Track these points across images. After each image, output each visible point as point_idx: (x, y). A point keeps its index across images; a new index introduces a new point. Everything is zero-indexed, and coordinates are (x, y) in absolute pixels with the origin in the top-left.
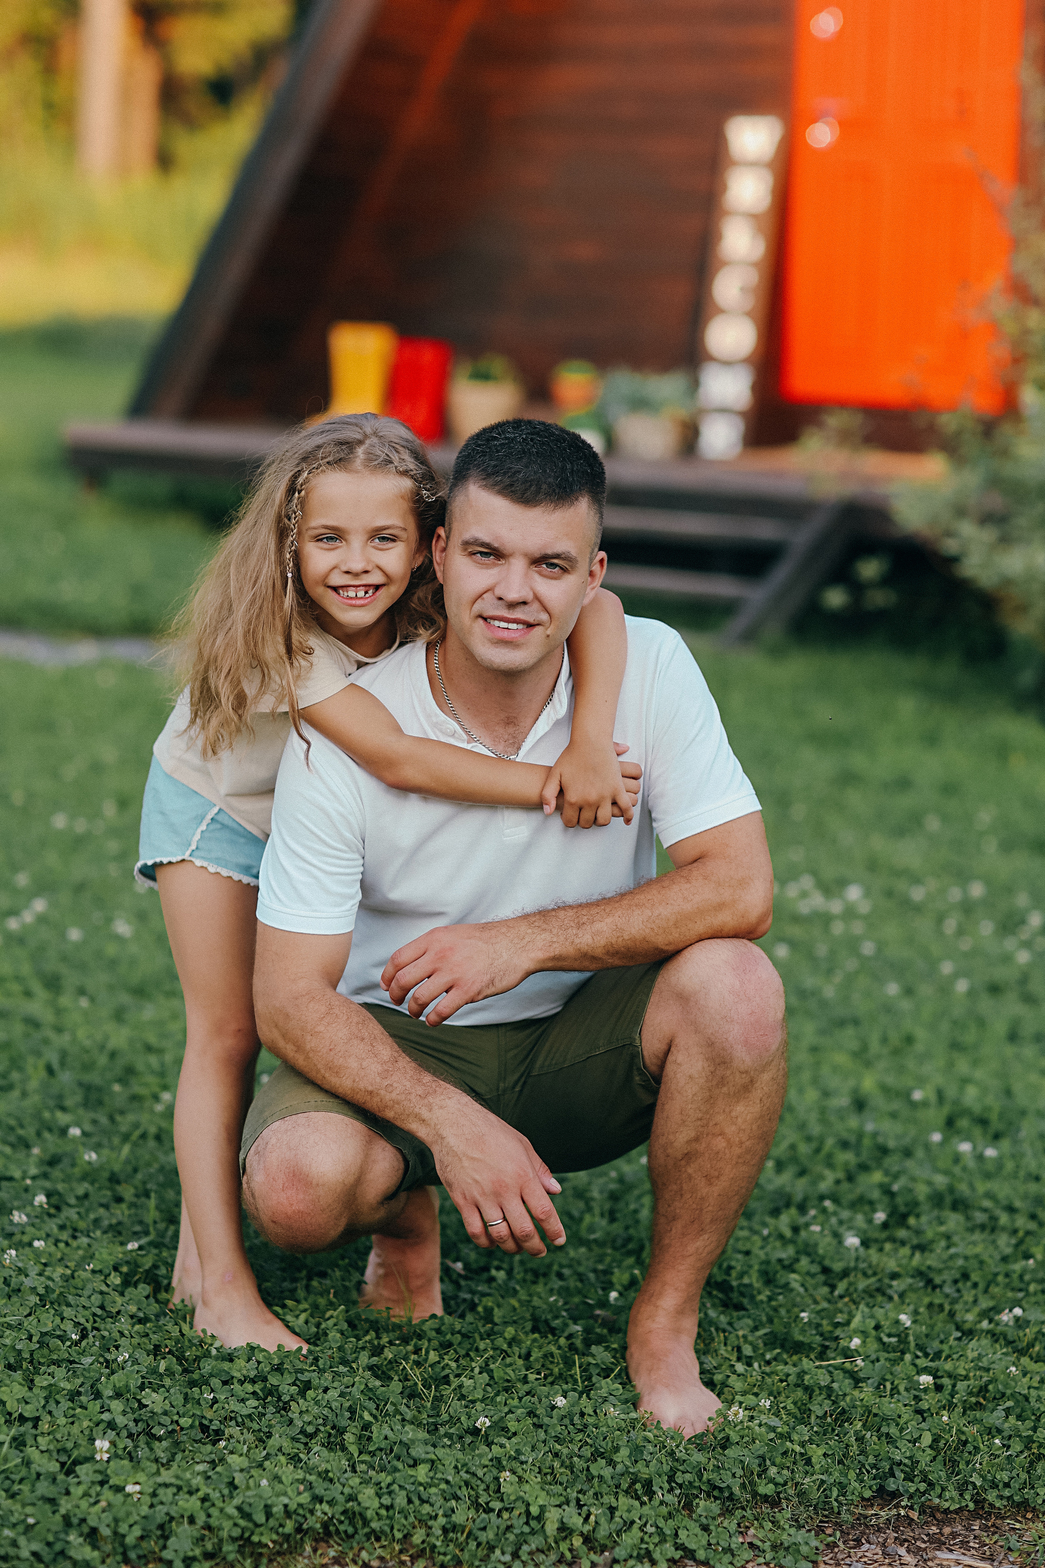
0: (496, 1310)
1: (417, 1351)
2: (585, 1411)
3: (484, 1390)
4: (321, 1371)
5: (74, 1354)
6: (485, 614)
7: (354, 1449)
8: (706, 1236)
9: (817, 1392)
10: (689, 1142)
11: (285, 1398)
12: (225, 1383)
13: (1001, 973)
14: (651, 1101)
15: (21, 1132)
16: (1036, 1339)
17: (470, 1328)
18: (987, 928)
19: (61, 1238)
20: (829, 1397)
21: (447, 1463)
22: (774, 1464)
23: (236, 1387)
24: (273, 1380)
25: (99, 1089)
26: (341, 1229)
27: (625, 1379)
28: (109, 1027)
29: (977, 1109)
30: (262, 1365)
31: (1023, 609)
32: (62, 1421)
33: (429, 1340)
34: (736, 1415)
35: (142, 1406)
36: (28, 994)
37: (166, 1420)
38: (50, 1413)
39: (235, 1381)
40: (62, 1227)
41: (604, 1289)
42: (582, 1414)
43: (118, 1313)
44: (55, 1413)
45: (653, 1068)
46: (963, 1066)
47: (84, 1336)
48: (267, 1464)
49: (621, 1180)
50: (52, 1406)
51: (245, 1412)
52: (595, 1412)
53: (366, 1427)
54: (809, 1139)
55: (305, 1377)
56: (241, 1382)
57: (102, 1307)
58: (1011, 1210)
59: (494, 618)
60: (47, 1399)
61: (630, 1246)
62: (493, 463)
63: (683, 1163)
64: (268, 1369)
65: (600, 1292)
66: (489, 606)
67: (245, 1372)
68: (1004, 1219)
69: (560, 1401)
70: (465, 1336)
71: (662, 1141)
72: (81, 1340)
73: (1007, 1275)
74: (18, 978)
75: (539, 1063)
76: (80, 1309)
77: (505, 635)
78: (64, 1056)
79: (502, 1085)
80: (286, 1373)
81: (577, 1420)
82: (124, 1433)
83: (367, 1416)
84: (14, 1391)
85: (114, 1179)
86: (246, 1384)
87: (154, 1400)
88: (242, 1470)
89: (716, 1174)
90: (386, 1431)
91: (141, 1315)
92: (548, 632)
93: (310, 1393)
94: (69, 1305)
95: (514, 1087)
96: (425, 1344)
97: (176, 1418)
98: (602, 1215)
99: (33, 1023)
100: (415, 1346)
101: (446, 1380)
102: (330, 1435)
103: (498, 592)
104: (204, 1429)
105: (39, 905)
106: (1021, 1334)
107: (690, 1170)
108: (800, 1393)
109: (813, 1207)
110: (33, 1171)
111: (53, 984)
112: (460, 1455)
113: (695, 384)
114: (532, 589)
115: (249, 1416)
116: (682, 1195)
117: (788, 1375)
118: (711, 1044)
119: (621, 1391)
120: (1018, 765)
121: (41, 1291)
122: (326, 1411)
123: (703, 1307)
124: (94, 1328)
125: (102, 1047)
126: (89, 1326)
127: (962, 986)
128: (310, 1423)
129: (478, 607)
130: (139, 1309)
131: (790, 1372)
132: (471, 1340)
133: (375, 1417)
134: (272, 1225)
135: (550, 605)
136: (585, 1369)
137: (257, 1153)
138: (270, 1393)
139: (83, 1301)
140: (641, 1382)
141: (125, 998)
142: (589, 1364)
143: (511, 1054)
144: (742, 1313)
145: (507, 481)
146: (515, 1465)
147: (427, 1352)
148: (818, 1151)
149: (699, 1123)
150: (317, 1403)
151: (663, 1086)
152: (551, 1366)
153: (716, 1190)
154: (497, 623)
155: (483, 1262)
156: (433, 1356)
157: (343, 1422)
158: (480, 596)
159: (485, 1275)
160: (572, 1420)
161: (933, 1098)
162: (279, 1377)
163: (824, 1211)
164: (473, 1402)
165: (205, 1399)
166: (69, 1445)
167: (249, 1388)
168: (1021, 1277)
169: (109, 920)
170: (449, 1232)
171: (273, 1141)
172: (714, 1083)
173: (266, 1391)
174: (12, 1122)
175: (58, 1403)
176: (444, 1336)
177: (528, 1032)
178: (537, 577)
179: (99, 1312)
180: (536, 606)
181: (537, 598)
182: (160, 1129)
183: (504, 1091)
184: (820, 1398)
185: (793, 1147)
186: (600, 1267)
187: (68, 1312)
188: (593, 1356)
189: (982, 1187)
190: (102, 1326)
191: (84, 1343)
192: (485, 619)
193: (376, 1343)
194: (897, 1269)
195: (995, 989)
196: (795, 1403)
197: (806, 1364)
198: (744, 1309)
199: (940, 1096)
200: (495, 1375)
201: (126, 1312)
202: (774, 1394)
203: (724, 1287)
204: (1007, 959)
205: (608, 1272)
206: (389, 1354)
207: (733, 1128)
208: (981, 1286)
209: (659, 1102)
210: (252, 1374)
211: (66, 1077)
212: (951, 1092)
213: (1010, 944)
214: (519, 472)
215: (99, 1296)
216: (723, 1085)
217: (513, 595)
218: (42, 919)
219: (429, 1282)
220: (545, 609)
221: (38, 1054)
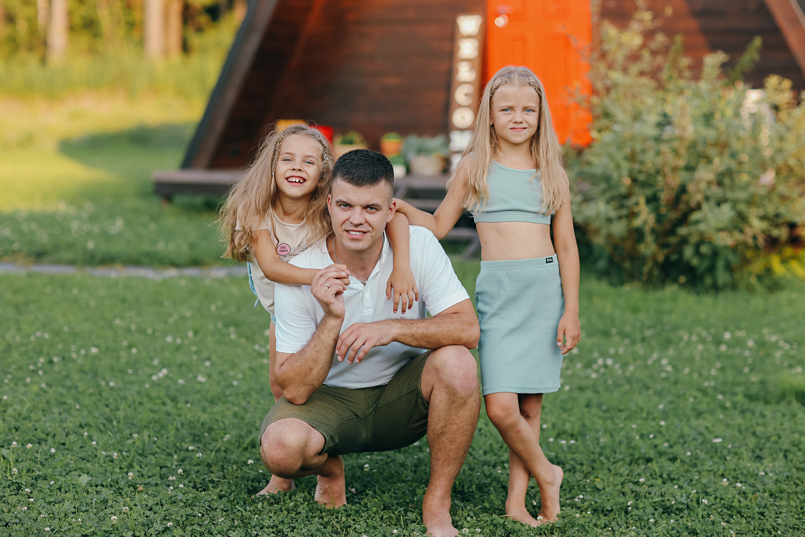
0: (368, 503)
1: (337, 518)
2: (406, 534)
3: (365, 529)
4: (299, 524)
5: (200, 522)
6: (347, 229)
8: (452, 466)
9: (499, 526)
10: (442, 427)
11: (286, 533)
12: (261, 528)
13: (584, 383)
14: (426, 412)
15: (168, 451)
16: (589, 507)
17: (358, 509)
18: (579, 366)
19: (189, 485)
20: (503, 528)
23: (265, 529)
24: (280, 527)
25: (199, 436)
26: (299, 466)
28: (201, 413)
29: (570, 431)
30: (275, 521)
31: (597, 231)
33: (342, 514)
34: (465, 531)
36: (164, 404)
39: (265, 527)
40: (189, 482)
41: (412, 497)
42: (404, 536)
43: (216, 508)
45: (427, 399)
46: (565, 416)
47: (203, 515)
49: (419, 459)
52: (409, 535)
55: (293, 525)
56: (268, 528)
57: (210, 507)
58: (582, 464)
59: (351, 230)
60: (191, 535)
61: (423, 481)
62: (346, 170)
63: (441, 436)
64: (278, 523)
65: (411, 498)
66: (348, 226)
67: (269, 524)
68: (578, 467)
69: (395, 531)
70: (356, 511)
71: (432, 428)
72: (202, 517)
73: (578, 486)
74: (159, 398)
75: (381, 402)
76: (201, 507)
77: (356, 237)
78: (182, 424)
79: (367, 412)
80: (285, 524)
84: (178, 532)
85: (209, 465)
86: (270, 528)
87: (234, 535)
89: (454, 440)
91: (225, 509)
92: (372, 235)
93: (295, 530)
94: (195, 506)
95: (372, 413)
96: (340, 515)
98: (411, 471)
99: (168, 414)
100: (336, 515)
101: (350, 526)
103: (351, 220)
105: (165, 371)
106: (583, 505)
107: (444, 439)
108: (492, 526)
109: (499, 466)
110: (176, 463)
111: (174, 399)
113: (448, 141)
114: (364, 218)
116: (441, 450)
117: (487, 521)
118: (448, 387)
119: (420, 528)
120: (596, 301)
121: (185, 501)
124: (206, 514)
125: (198, 421)
126: (205, 513)
130: (225, 507)
131: (488, 519)
132: (359, 513)
135: (372, 225)
136: (405, 521)
137: (266, 436)
139: (202, 504)
140: (427, 524)
141: (206, 404)
142: (407, 519)
143: (370, 400)
144: (469, 502)
145: (351, 177)
147: (341, 518)
149: (446, 420)
151: (430, 406)
152: (391, 521)
153: (454, 447)
154: (351, 232)
155: (363, 489)
156: (344, 519)
158: (344, 222)
159: (364, 493)
161: (551, 427)
162: (283, 525)
163: (504, 468)
164: (361, 533)
165: (253, 533)
167: (271, 530)
168: (584, 486)
169: (196, 377)
170: (348, 479)
171: (272, 430)
172: (450, 403)
173: (278, 531)
174: (164, 448)
176: (348, 512)
177: (377, 391)
178: (365, 213)
179: (208, 508)
181: (367, 222)
182: (226, 448)
183: (368, 414)
184: (500, 529)
185: (491, 445)
186: (411, 489)
187: (195, 508)
188: (408, 516)
189: (569, 456)
190: (210, 514)
191: (203, 518)
192: (347, 231)
193: (320, 515)
194: (533, 485)
195: (581, 389)
196: (490, 531)
197: (495, 516)
198: (470, 501)
199: (554, 426)
200: (369, 524)
201: (219, 508)
202: (482, 528)
203: (462, 492)
204: (588, 377)
205: (414, 490)
206: (326, 520)
207: (459, 421)
208: (568, 490)
209: (429, 413)
210: (272, 524)
211: (184, 432)
212: (559, 425)
213: (589, 371)
214: (356, 173)
215: (208, 503)
216: (454, 404)
217: (357, 222)
218: (166, 377)
219: (341, 495)
220: (370, 226)
221: (172, 424)
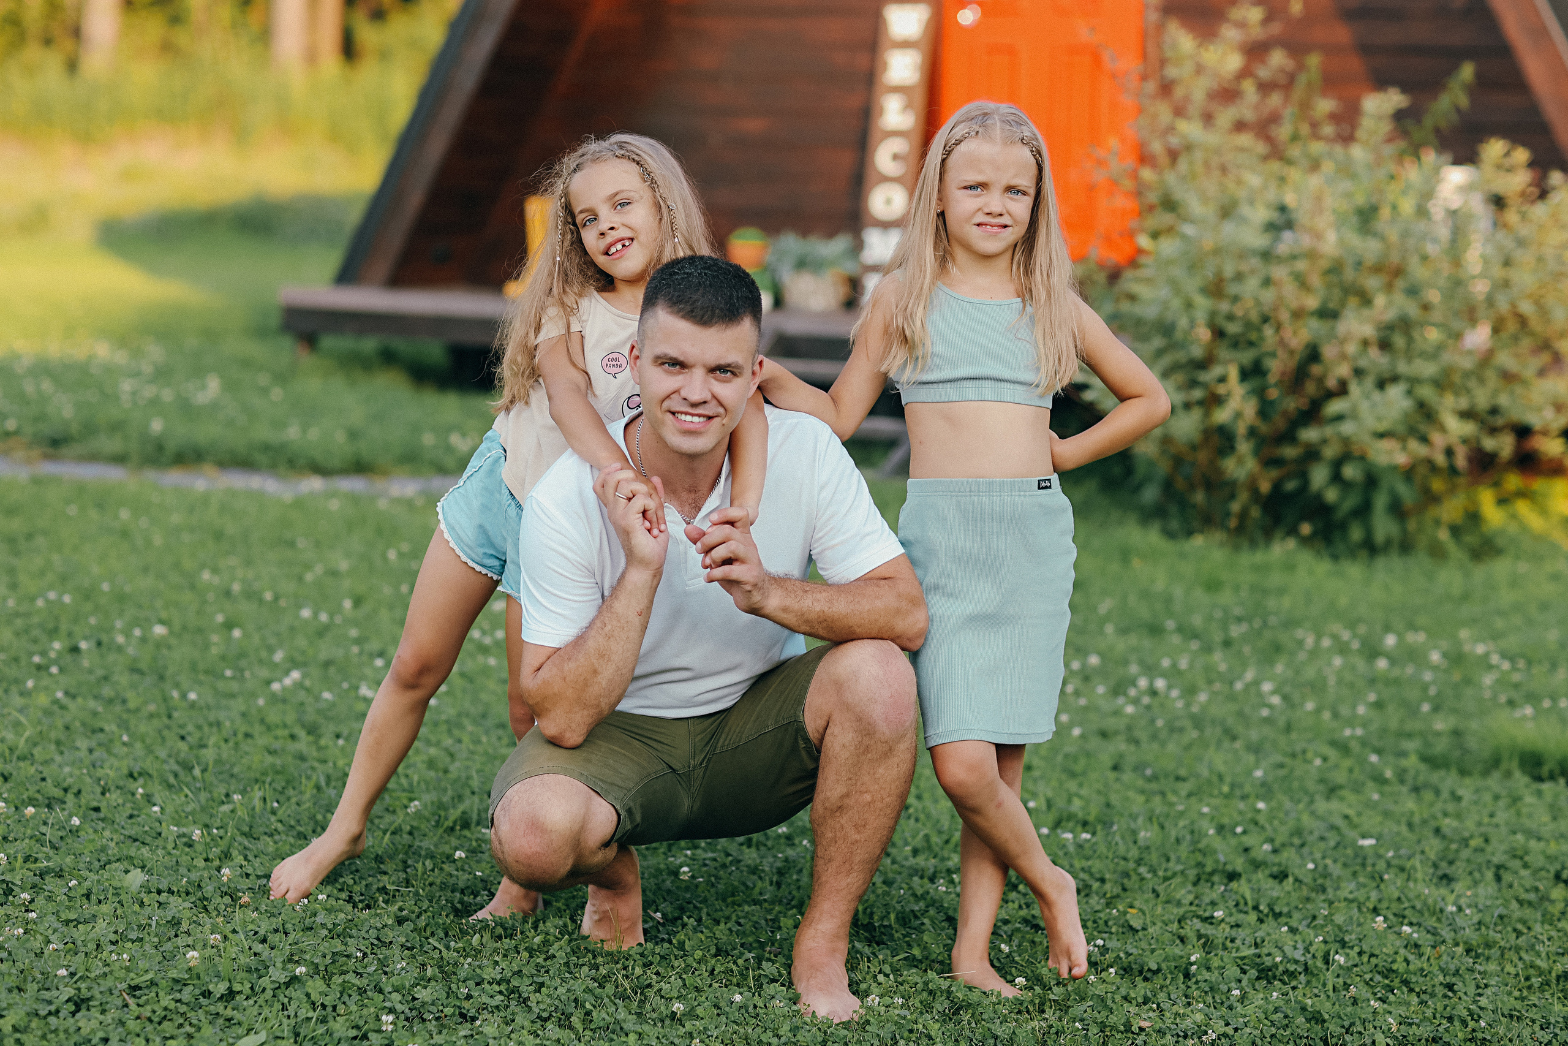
0: (687, 941)
1: (625, 968)
2: (757, 1004)
4: (552, 978)
5: (359, 967)
6: (673, 409)
7: (579, 1026)
9: (939, 994)
10: (842, 797)
12: (478, 984)
13: (1111, 723)
14: (813, 767)
15: (299, 828)
16: (1114, 962)
17: (667, 952)
18: (1101, 690)
20: (948, 998)
21: (651, 1034)
22: (902, 1038)
23: (486, 986)
24: (515, 983)
26: (568, 867)
27: (790, 985)
29: (1080, 815)
30: (505, 971)
32: (354, 1008)
33: (635, 961)
34: (873, 1002)
35: (414, 999)
36: (293, 737)
37: (434, 1009)
38: (344, 1003)
41: (772, 932)
42: (755, 1007)
43: (391, 943)
44: (348, 1003)
45: (816, 741)
46: (1072, 786)
47: (365, 955)
48: (512, 1035)
49: (786, 860)
50: (346, 998)
51: (494, 1003)
52: (765, 1005)
53: (588, 1013)
54: (940, 832)
55: (540, 980)
57: (378, 939)
58: (1103, 881)
59: (682, 413)
60: (341, 993)
61: (794, 903)
62: (676, 294)
63: (837, 814)
64: (510, 974)
65: (770, 934)
66: (675, 404)
67: (493, 975)
68: (1096, 885)
69: (738, 998)
70: (662, 957)
71: (822, 797)
72: (363, 958)
73: (1095, 922)
74: (285, 725)
76: (361, 939)
77: (691, 426)
78: (328, 778)
79: (692, 762)
80: (524, 977)
81: (751, 1009)
82: (402, 1017)
83: (588, 1006)
85: (379, 859)
87: (424, 994)
88: (495, 1038)
89: (863, 823)
90: (604, 1015)
91: (409, 945)
92: (724, 422)
93: (543, 989)
94: (351, 937)
95: (701, 764)
96: (631, 963)
97: (441, 1008)
98: (771, 883)
99: (301, 757)
100: (623, 964)
101: (649, 986)
102: (560, 1019)
103: (684, 393)
104: (463, 1015)
105: (296, 675)
107: (843, 821)
108: (925, 994)
109: (943, 878)
111: (313, 730)
112: (661, 1030)
113: (858, 246)
114: (710, 391)
115: (497, 1007)
116: (835, 842)
117: (916, 984)
118: (859, 719)
119: (786, 993)
120: (1138, 565)
121: (330, 926)
122: (556, 1002)
123: (851, 941)
124: (372, 953)
126: (368, 951)
127: (1077, 732)
128: (544, 1010)
129: (666, 404)
130: (407, 941)
131: (919, 981)
132: (668, 961)
133: (594, 1007)
134: (515, 864)
135: (724, 402)
136: (757, 979)
137: (503, 809)
138: (513, 992)
139: (363, 933)
140: (801, 987)
142: (760, 975)
143: (699, 739)
144: (883, 946)
145: (688, 308)
146: (703, 1037)
147: (633, 969)
148: (947, 842)
149: (850, 782)
150: (549, 996)
151: (822, 754)
152: (730, 978)
153: (862, 836)
154: (683, 417)
155: (676, 914)
156: (638, 971)
157: (571, 1009)
158: (668, 397)
159: (679, 922)
160: (747, 1011)
161: (1044, 807)
162: (520, 980)
164: (671, 999)
165: (461, 993)
166: (361, 1023)
167: (497, 988)
168: (1106, 922)
171: (516, 798)
172: (861, 750)
173: (510, 991)
174: (292, 822)
175: (350, 996)
176: (647, 958)
177: (710, 722)
178: (713, 381)
179: (376, 942)
180: (714, 402)
181: (714, 397)
182: (413, 827)
183: (695, 767)
184: (941, 999)
186: (769, 917)
187: (350, 941)
188: (763, 970)
190: (379, 952)
191: (366, 960)
192: (673, 413)
193: (593, 962)
195: (1104, 734)
196: (921, 1002)
197: (931, 974)
198: (884, 943)
199: (1049, 804)
200: (687, 982)
201: (397, 942)
202: (906, 997)
203: (869, 927)
204: (1117, 713)
205: (775, 920)
206: (603, 971)
207: (876, 787)
209: (820, 767)
210: (498, 977)
212: (1060, 802)
213: (1119, 701)
214: (698, 300)
215: (376, 931)
216: (868, 752)
217: (695, 397)
218: (299, 685)
219: (634, 924)
220: (721, 404)
221: (308, 778)
